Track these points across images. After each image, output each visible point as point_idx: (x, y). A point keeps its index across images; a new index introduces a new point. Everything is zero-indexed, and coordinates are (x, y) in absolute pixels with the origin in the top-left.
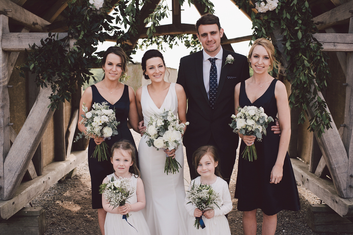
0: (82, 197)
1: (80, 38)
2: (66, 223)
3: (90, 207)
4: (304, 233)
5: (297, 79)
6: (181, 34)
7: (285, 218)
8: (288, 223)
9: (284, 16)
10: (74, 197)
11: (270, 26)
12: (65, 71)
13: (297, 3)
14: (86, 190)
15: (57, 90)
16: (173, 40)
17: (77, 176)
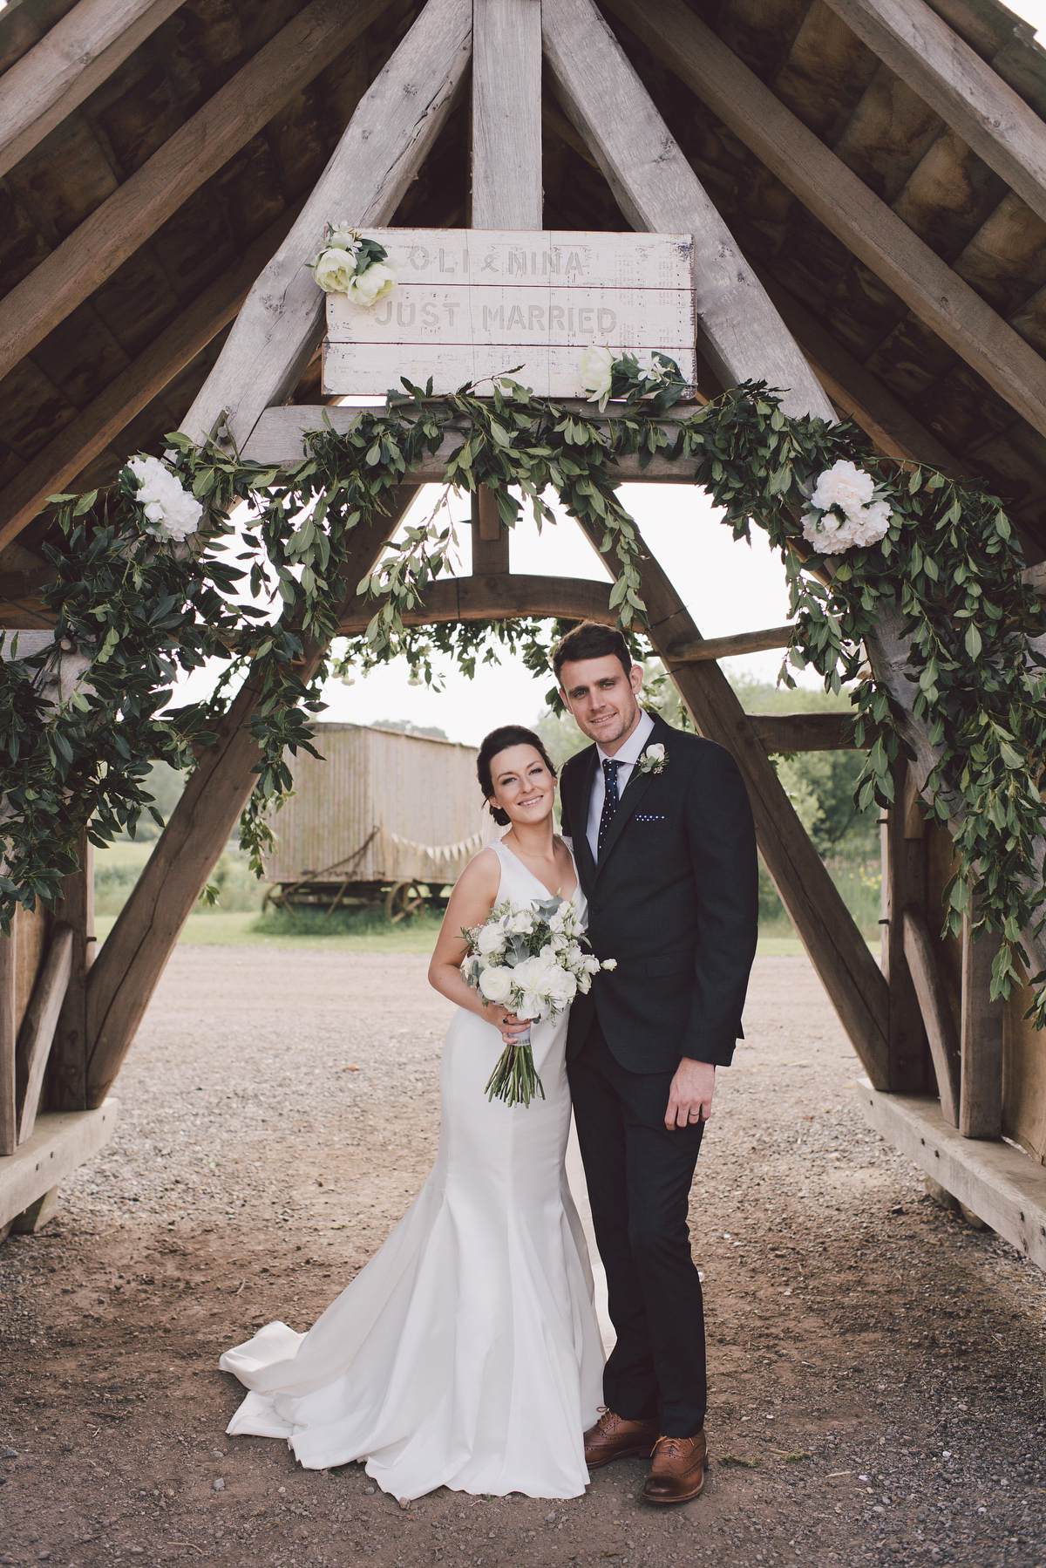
0: (85, 1316)
1: (103, 657)
2: (16, 1427)
3: (119, 1359)
4: (1034, 1461)
5: (974, 818)
6: (508, 618)
7: (955, 1399)
8: (966, 1422)
9: (916, 569)
10: (48, 1313)
11: (861, 608)
12: (38, 785)
13: (963, 519)
14: (99, 1284)
15: (6, 858)
16: (475, 641)
17: (58, 1225)
